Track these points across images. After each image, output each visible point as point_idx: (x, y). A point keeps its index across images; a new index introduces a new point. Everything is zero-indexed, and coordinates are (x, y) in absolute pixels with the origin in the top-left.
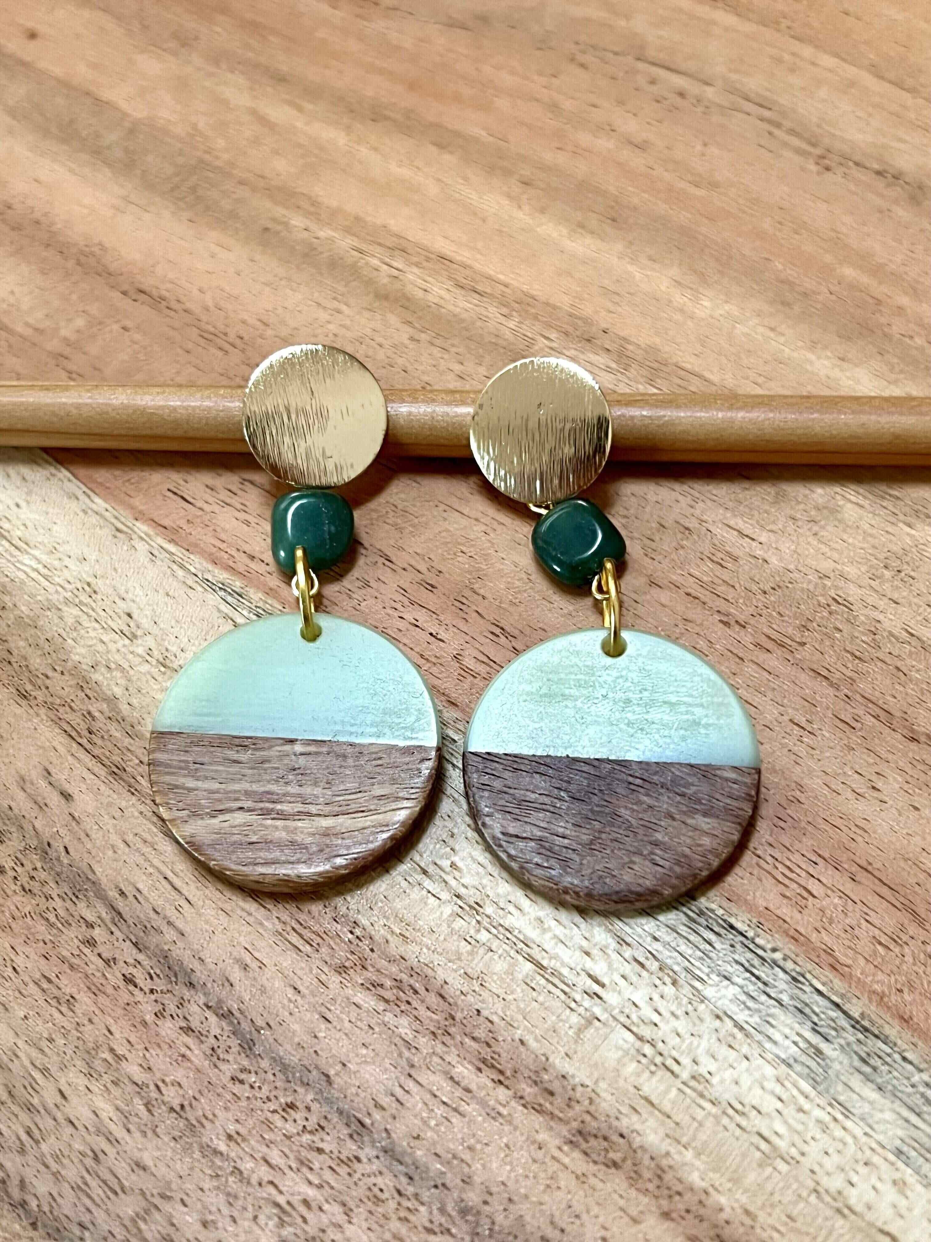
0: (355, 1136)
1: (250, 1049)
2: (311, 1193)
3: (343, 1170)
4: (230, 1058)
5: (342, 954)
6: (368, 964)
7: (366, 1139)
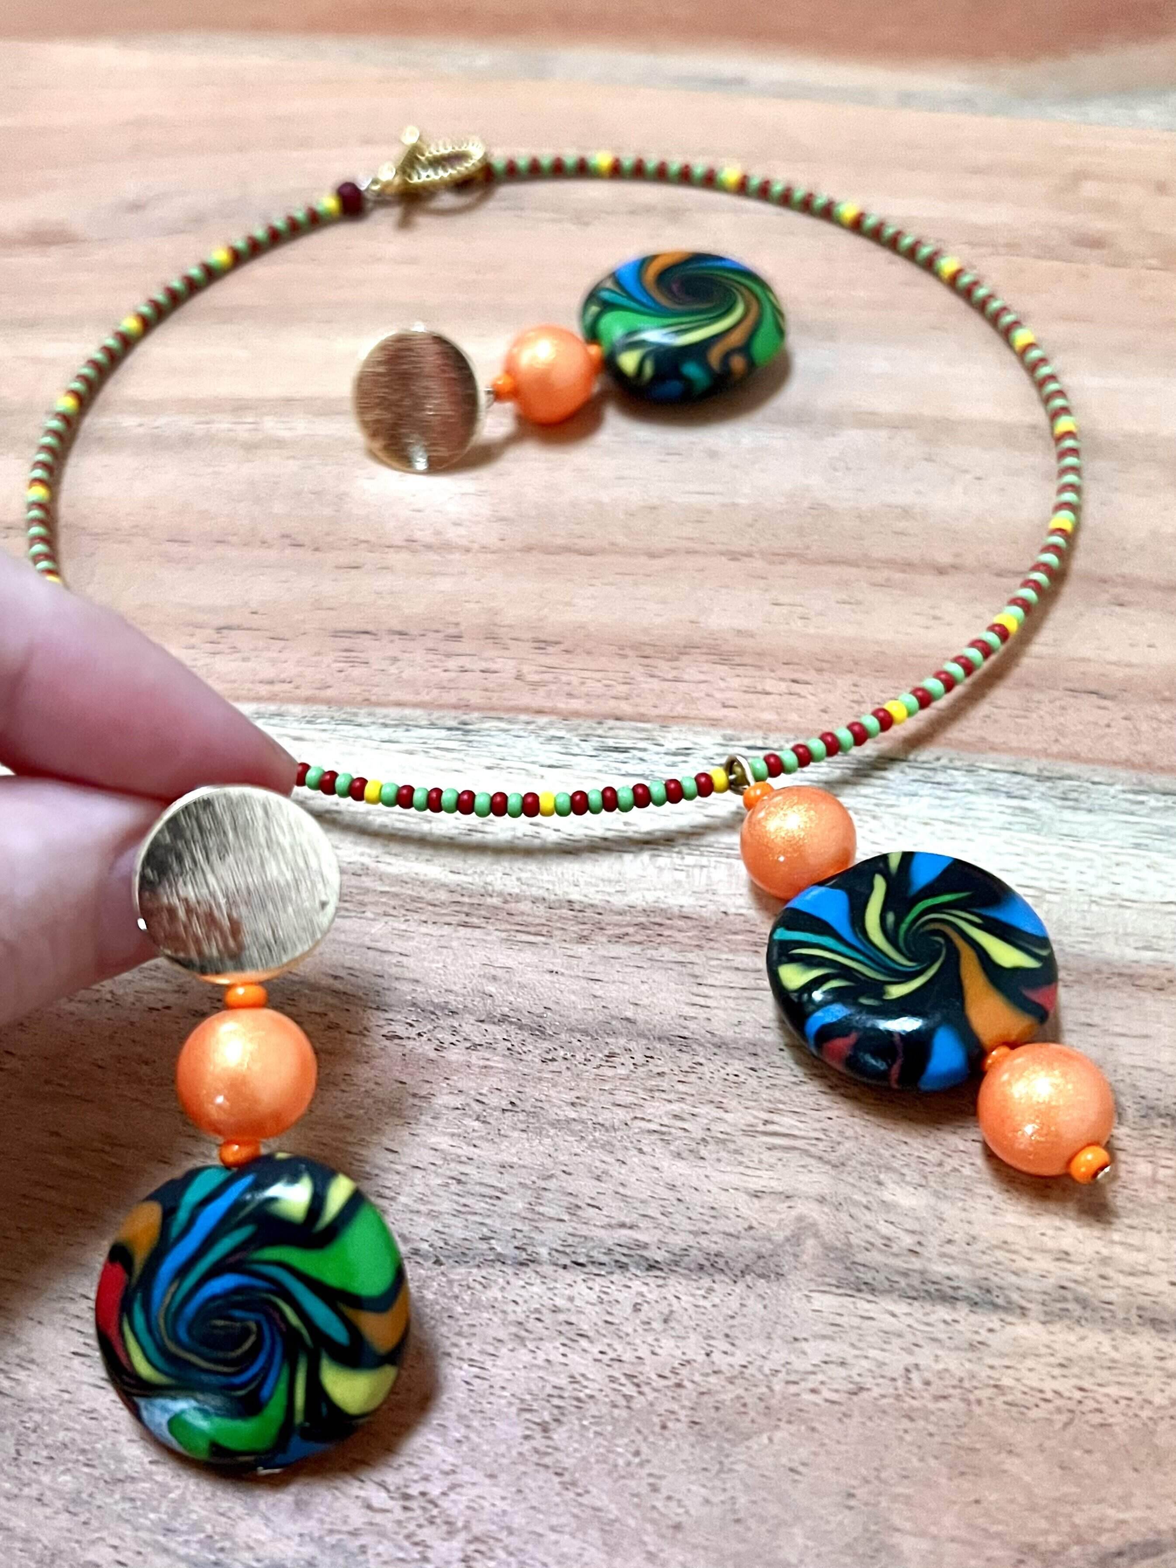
0: (684, 1049)
1: (543, 1033)
2: (676, 1107)
3: (692, 1078)
4: (531, 1048)
5: (575, 928)
6: (603, 925)
7: (695, 1046)
